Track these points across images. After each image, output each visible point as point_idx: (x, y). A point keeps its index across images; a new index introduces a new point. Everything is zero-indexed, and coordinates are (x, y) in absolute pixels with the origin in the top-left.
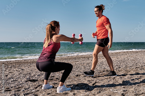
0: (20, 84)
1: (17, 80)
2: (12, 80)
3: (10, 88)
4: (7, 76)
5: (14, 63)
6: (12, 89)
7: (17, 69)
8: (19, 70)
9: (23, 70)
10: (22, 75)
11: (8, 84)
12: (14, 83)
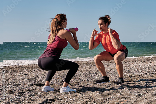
0: (24, 88)
1: (20, 84)
2: (15, 84)
3: (13, 91)
4: (7, 80)
5: (14, 68)
6: (15, 92)
7: (19, 74)
8: (22, 75)
9: (27, 75)
10: (26, 80)
11: (10, 88)
12: (17, 87)
